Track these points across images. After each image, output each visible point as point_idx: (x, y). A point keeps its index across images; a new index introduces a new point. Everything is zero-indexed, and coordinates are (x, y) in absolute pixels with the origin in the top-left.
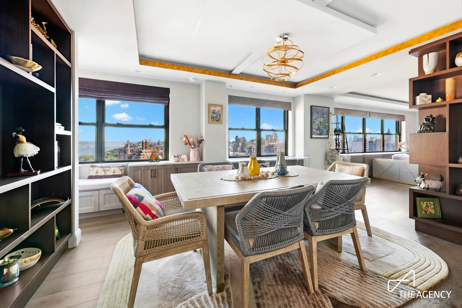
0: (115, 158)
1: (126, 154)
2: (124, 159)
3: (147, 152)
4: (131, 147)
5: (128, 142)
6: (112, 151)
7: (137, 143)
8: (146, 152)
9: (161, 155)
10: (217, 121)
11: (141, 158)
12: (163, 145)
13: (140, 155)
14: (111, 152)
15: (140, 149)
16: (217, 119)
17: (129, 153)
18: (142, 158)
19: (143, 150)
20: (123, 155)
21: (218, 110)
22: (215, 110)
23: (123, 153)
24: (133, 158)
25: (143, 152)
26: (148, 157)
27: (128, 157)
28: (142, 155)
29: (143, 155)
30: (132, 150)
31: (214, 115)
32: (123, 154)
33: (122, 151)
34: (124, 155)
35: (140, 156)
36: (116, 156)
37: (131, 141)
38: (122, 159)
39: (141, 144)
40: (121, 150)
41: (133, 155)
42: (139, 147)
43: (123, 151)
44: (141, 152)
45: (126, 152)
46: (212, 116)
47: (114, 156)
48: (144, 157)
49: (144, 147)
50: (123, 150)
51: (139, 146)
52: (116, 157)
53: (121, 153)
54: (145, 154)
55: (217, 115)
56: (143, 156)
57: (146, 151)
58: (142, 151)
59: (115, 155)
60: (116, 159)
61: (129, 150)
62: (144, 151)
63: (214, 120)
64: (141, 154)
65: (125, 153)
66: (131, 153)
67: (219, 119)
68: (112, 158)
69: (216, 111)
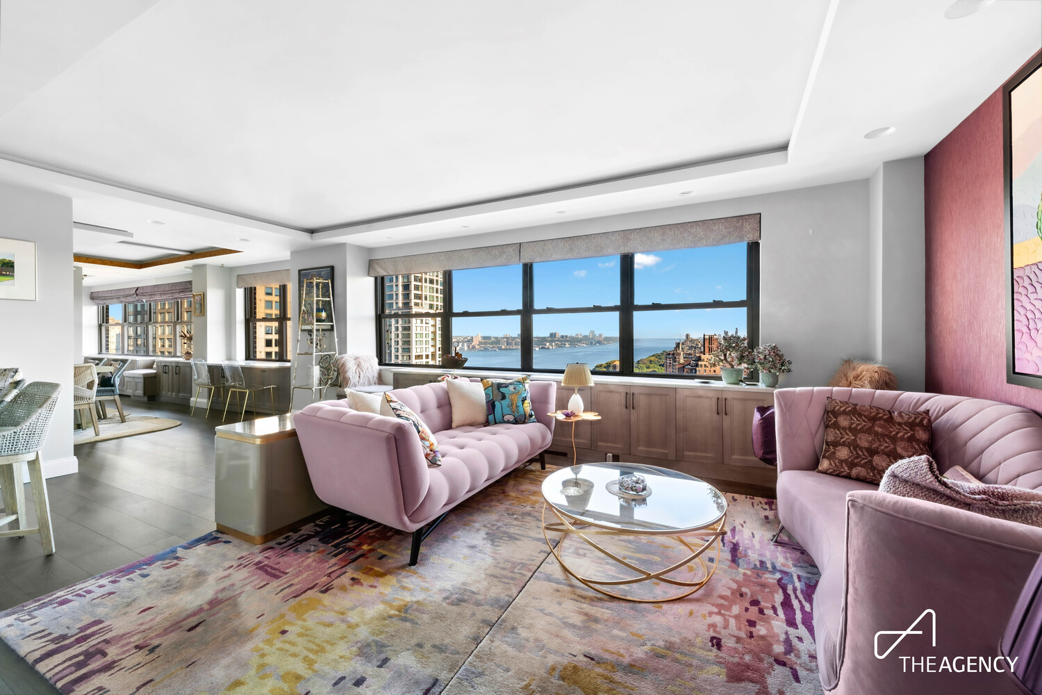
2: (673, 372)
5: (687, 338)
8: (710, 360)
11: (699, 371)
13: (697, 365)
15: (698, 353)
17: (681, 361)
18: (701, 371)
19: (704, 354)
20: (671, 364)
23: (671, 359)
25: (703, 360)
26: (714, 371)
27: (679, 370)
28: (701, 366)
29: (703, 366)
32: (671, 362)
34: (674, 365)
35: (698, 369)
38: (670, 371)
39: (701, 344)
40: (669, 354)
41: (687, 365)
43: (672, 355)
44: (699, 359)
45: (676, 358)
47: (659, 365)
48: (705, 371)
49: (707, 349)
52: (662, 368)
53: (668, 359)
54: (708, 363)
56: (704, 368)
57: (711, 357)
58: (703, 356)
59: (661, 363)
60: (662, 371)
62: (706, 357)
64: (700, 363)
65: (675, 360)
66: (684, 361)
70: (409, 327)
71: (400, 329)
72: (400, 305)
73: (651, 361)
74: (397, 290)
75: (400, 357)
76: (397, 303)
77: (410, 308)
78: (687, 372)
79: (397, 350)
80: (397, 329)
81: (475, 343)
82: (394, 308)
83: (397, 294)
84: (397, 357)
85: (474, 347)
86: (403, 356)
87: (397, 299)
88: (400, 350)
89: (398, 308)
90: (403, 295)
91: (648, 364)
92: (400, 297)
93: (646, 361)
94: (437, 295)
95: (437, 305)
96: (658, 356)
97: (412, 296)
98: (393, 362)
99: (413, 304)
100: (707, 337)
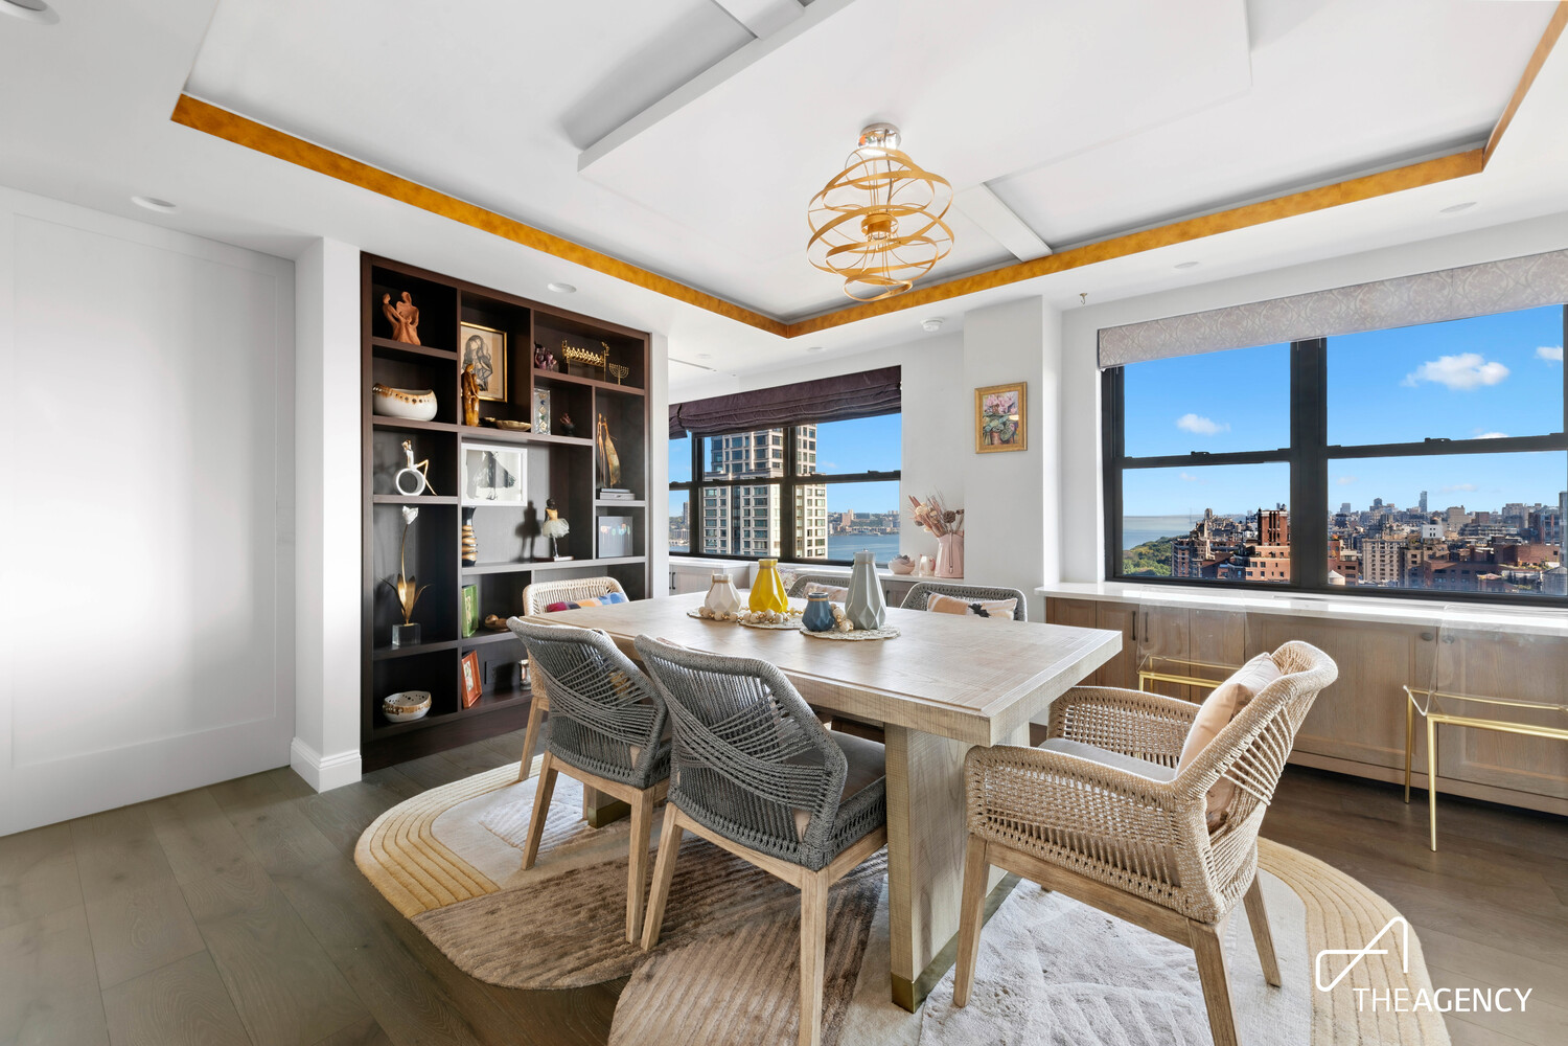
0: (1162, 567)
1: (1196, 556)
2: (1190, 573)
3: (1278, 553)
4: (1217, 532)
5: (1208, 515)
6: (1155, 546)
7: (1244, 521)
8: (1273, 555)
9: (1348, 568)
10: (1007, 442)
11: (1251, 574)
12: (1362, 530)
13: (1247, 563)
14: (1150, 548)
15: (1249, 541)
16: (1006, 437)
17: (1208, 555)
18: (1255, 575)
19: (1260, 544)
20: (1187, 561)
21: (1007, 406)
22: (997, 405)
23: (1187, 552)
24: (1219, 573)
25: (1259, 555)
26: (1282, 574)
27: (1203, 569)
28: (1255, 564)
29: (1259, 564)
30: (1221, 543)
31: (995, 423)
32: (1187, 556)
33: (1185, 546)
34: (1191, 562)
35: (1247, 569)
36: (1165, 561)
37: (1218, 512)
38: (1183, 571)
39: (1254, 525)
40: (1182, 543)
41: (1223, 562)
42: (1248, 532)
43: (1189, 545)
44: (1251, 552)
45: (1196, 550)
46: (988, 428)
47: (1159, 562)
48: (1263, 574)
49: (1265, 536)
50: (1187, 544)
51: (1248, 529)
52: (1165, 567)
53: (1179, 551)
54: (1269, 560)
55: (1004, 424)
56: (1260, 568)
57: (1275, 548)
58: (1258, 548)
59: (1163, 558)
60: (1164, 571)
61: (1208, 546)
62: (1264, 549)
63: (996, 441)
64: (1252, 559)
65: (1194, 552)
66: (1216, 555)
67: (1013, 435)
68: (1152, 568)
69: (1001, 409)
70: (766, 499)
71: (753, 502)
72: (753, 467)
73: (1140, 554)
74: (748, 445)
75: (753, 545)
76: (747, 464)
77: (768, 471)
78: (1223, 574)
79: (748, 534)
80: (748, 502)
81: (845, 523)
82: (744, 471)
83: (747, 451)
84: (748, 544)
85: (843, 530)
86: (756, 543)
87: (748, 457)
88: (753, 534)
89: (749, 472)
90: (756, 451)
91: (1137, 559)
92: (753, 455)
93: (1132, 555)
94: (805, 451)
95: (805, 466)
96: (1154, 546)
97: (770, 453)
98: (742, 553)
99: (770, 465)
100: (1265, 514)
